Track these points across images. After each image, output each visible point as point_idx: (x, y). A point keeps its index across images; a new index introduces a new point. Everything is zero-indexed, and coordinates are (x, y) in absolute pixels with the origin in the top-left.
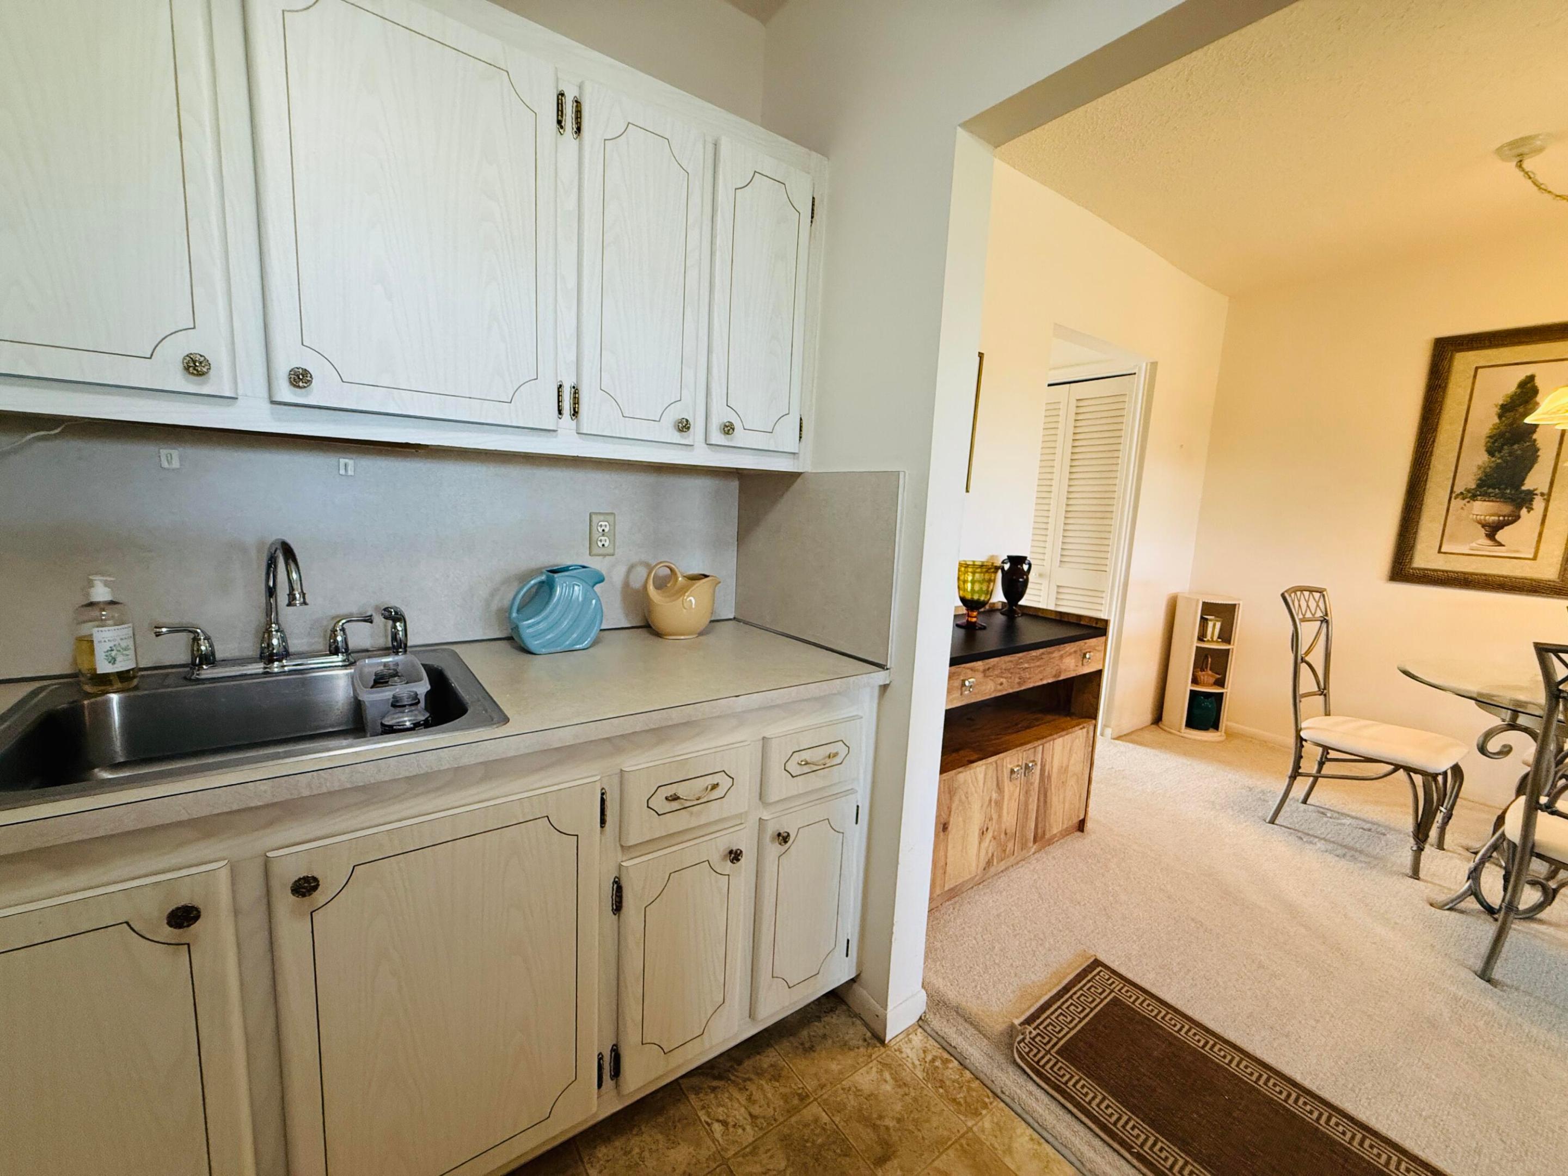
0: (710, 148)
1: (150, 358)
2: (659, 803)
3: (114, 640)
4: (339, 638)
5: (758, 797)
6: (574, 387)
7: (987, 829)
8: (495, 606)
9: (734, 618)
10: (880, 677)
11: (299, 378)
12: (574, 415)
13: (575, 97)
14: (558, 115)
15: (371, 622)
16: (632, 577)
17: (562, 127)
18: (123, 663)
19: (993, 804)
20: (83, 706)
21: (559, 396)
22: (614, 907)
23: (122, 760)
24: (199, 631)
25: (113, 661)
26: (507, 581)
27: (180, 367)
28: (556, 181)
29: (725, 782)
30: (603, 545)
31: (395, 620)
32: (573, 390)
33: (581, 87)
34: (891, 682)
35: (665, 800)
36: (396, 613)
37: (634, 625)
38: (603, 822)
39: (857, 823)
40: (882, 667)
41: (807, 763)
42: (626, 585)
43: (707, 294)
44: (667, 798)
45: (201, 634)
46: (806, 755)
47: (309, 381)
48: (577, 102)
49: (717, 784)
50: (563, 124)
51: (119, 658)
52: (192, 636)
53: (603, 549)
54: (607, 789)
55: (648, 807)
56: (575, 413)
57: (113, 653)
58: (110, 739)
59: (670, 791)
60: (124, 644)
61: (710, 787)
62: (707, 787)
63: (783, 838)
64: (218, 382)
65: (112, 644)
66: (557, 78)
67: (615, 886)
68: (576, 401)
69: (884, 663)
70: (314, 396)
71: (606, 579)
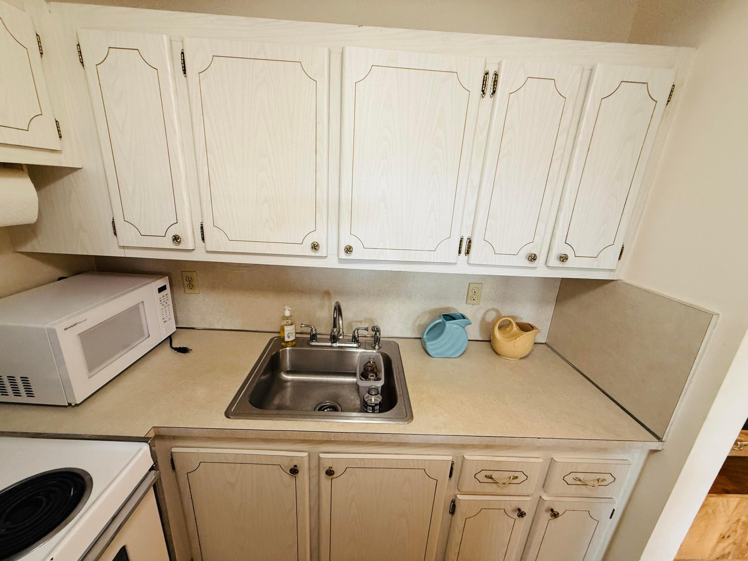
0: (586, 74)
1: (302, 244)
2: (481, 477)
3: (290, 330)
4: (356, 334)
5: (542, 486)
6: (469, 239)
7: (729, 537)
8: (417, 324)
9: (546, 343)
10: (655, 445)
11: (348, 250)
12: (467, 253)
13: (495, 71)
14: (483, 87)
15: (368, 331)
16: (487, 316)
17: (484, 93)
18: (292, 338)
19: (740, 523)
20: (280, 352)
21: (460, 245)
22: (451, 511)
23: (289, 369)
24: (312, 327)
25: (289, 337)
26: (424, 313)
27: (310, 247)
28: (476, 125)
29: (522, 477)
30: (474, 299)
31: (376, 332)
32: (468, 240)
33: (499, 64)
34: (663, 449)
35: (485, 477)
36: (377, 329)
37: (484, 340)
38: (450, 476)
39: (611, 518)
40: (659, 439)
41: (580, 480)
42: (483, 319)
43: (564, 173)
44: (486, 476)
45: (314, 329)
46: (581, 476)
47: (351, 251)
48: (496, 74)
49: (517, 477)
50: (485, 92)
51: (291, 336)
52: (311, 328)
53: (474, 301)
54: (455, 462)
55: (475, 477)
56: (468, 253)
57: (289, 335)
58: (286, 364)
59: (488, 473)
60: (292, 332)
61: (512, 477)
62: (510, 477)
63: (555, 515)
64: (322, 252)
65: (289, 332)
66: (486, 63)
67: (452, 503)
68: (469, 247)
69: (661, 438)
70: (353, 256)
71: (472, 323)
